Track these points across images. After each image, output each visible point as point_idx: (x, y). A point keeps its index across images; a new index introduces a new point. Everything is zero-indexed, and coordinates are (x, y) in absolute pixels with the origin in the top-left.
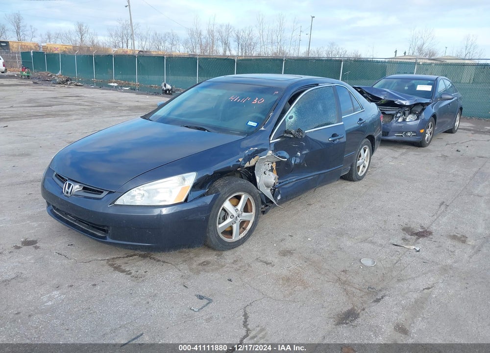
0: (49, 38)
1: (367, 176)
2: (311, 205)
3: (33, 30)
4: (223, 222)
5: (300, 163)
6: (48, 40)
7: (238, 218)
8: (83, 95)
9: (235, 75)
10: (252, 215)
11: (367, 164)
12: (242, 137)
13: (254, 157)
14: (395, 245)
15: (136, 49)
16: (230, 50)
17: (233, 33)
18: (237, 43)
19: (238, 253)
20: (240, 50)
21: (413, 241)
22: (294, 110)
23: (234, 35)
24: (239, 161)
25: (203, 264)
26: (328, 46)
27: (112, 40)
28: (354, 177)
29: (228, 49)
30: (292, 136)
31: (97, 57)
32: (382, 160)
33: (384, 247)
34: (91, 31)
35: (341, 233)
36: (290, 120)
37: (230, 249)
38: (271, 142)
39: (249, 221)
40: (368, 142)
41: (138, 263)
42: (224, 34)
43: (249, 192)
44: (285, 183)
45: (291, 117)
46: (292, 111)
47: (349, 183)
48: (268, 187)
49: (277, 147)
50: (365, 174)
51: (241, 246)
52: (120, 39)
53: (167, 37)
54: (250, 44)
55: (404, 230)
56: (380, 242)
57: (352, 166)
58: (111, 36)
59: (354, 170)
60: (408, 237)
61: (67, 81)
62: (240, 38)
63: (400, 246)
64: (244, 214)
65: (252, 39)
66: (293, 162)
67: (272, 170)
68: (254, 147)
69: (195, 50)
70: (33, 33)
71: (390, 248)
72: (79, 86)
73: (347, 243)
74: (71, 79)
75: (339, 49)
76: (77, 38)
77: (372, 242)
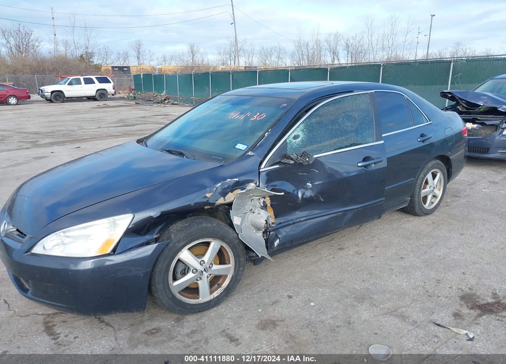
0: (165, 61)
1: (440, 209)
2: (344, 249)
3: (151, 54)
4: (181, 278)
5: (311, 197)
6: (164, 63)
7: (204, 273)
8: (171, 114)
9: (258, 86)
10: (230, 268)
11: (439, 194)
12: (218, 165)
13: (232, 191)
14: (438, 325)
15: (240, 65)
16: (338, 60)
17: (342, 41)
18: (346, 52)
19: (204, 320)
20: (350, 59)
21: (470, 320)
22: (302, 127)
23: (344, 44)
24: (206, 197)
25: (151, 333)
26: (453, 46)
27: (220, 58)
28: (417, 210)
29: (336, 58)
30: (292, 162)
31: (196, 75)
32: (474, 186)
33: (417, 327)
34: (202, 50)
35: (361, 298)
36: (294, 141)
37: (194, 313)
38: (261, 170)
39: (226, 276)
40: (438, 164)
41: (77, 323)
42: (332, 44)
43: (222, 238)
44: (285, 224)
45: (296, 137)
46: (298, 129)
47: (411, 218)
48: (258, 229)
49: (271, 177)
50: (436, 207)
51: (215, 309)
52: (228, 56)
53: (273, 50)
54: (361, 52)
55: (463, 298)
56: (415, 317)
57: (412, 197)
58: (220, 54)
59: (416, 202)
60: (465, 311)
61: (165, 100)
62: (350, 46)
63: (446, 328)
64: (215, 267)
65: (362, 46)
66: (300, 195)
67: (264, 207)
68: (232, 178)
69: (301, 63)
70: (151, 56)
71: (427, 329)
72: (175, 104)
73: (364, 313)
74: (168, 98)
75: (466, 49)
76: (189, 58)
77: (403, 317)
